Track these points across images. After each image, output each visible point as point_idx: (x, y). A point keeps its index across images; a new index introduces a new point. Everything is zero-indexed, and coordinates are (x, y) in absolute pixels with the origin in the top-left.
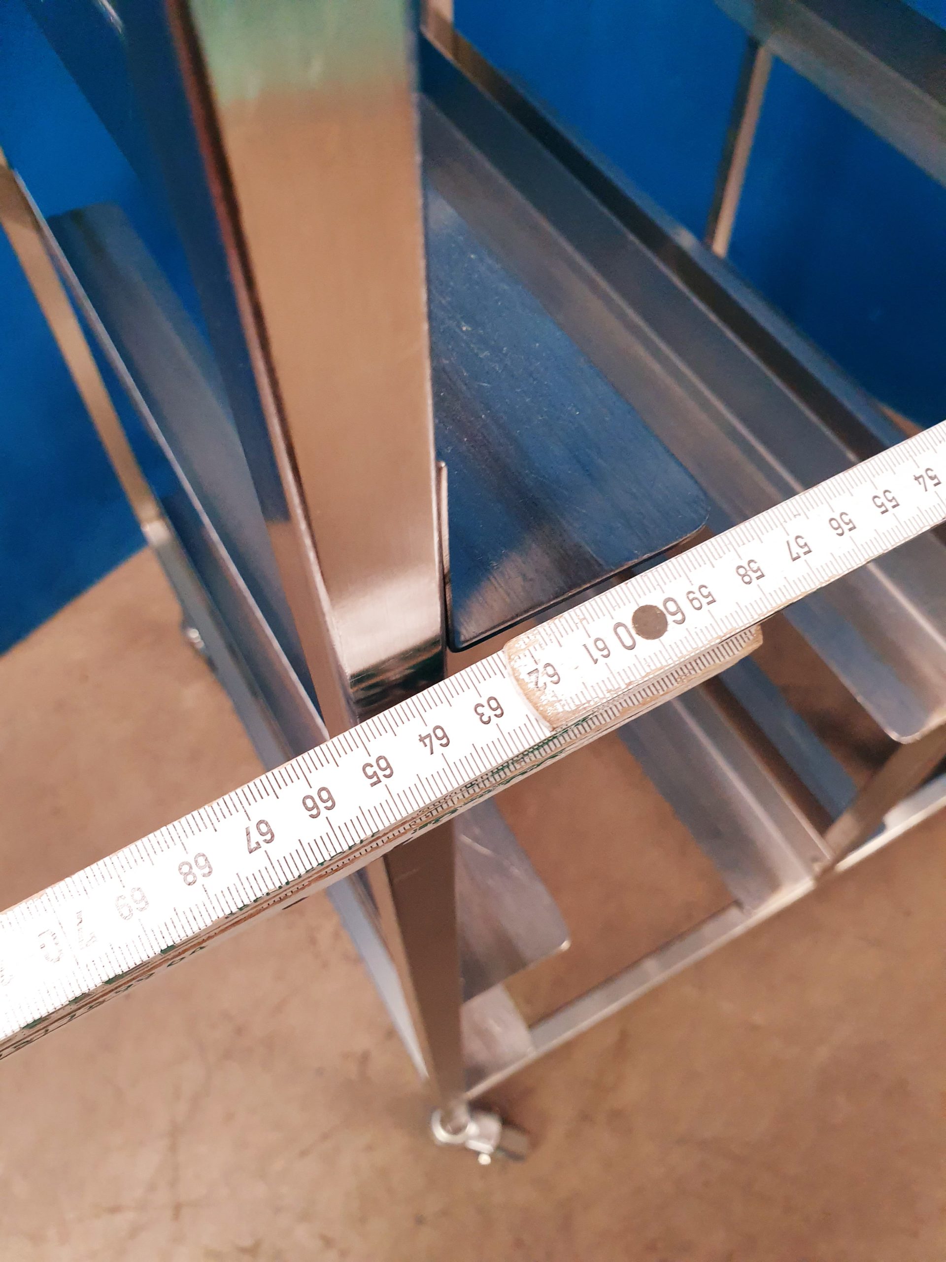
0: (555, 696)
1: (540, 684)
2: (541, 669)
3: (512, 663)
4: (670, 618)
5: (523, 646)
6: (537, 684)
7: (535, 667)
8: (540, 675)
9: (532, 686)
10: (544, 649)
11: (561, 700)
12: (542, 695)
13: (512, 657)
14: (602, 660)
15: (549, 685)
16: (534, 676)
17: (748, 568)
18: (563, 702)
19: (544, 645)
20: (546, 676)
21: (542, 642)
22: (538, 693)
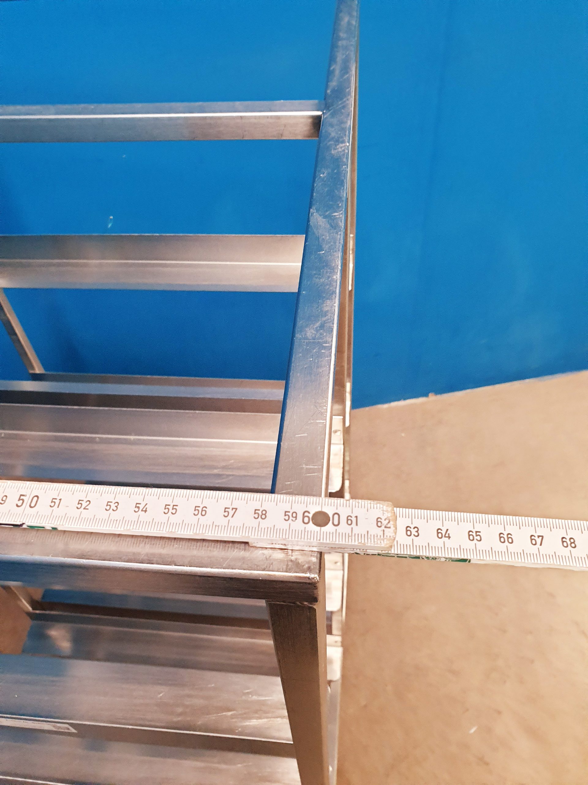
0: (383, 513)
1: (387, 521)
2: (383, 527)
3: (394, 536)
4: (311, 516)
5: (385, 540)
6: (389, 522)
7: (385, 529)
8: (385, 525)
9: (391, 522)
10: (376, 534)
11: (382, 510)
12: (389, 517)
13: (393, 539)
14: (353, 515)
15: (383, 519)
16: (389, 526)
17: (260, 516)
18: (382, 509)
19: (376, 535)
20: (383, 523)
21: (375, 538)
22: (390, 518)
